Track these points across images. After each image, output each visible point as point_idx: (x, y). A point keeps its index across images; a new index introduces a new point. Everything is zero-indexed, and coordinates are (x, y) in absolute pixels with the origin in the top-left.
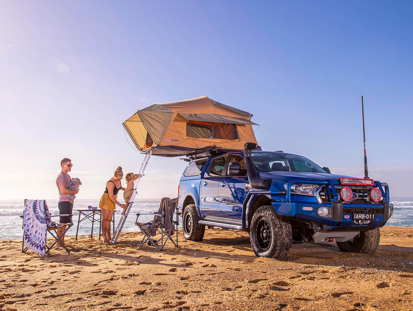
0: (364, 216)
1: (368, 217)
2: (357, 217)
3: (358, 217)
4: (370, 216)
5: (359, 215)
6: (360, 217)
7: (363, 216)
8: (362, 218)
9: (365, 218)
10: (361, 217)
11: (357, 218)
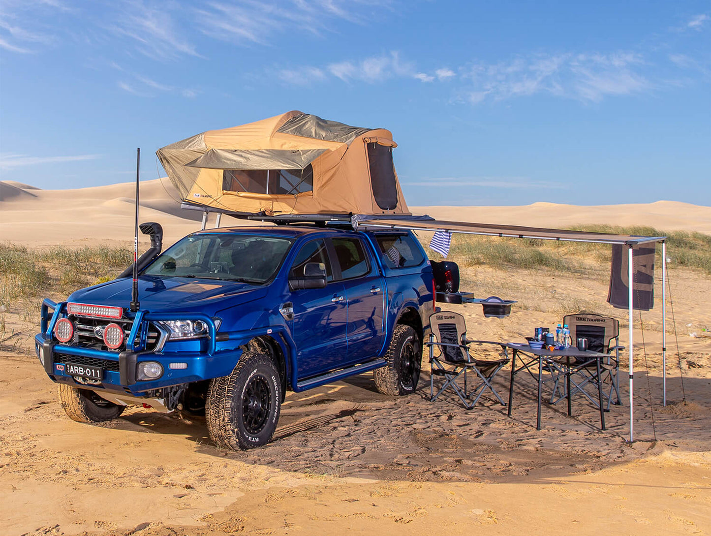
0: (82, 371)
1: (90, 373)
2: (71, 370)
3: (73, 370)
4: (92, 372)
5: (75, 367)
6: (76, 371)
7: (80, 371)
8: (80, 373)
9: (85, 373)
10: (79, 371)
11: (72, 372)
